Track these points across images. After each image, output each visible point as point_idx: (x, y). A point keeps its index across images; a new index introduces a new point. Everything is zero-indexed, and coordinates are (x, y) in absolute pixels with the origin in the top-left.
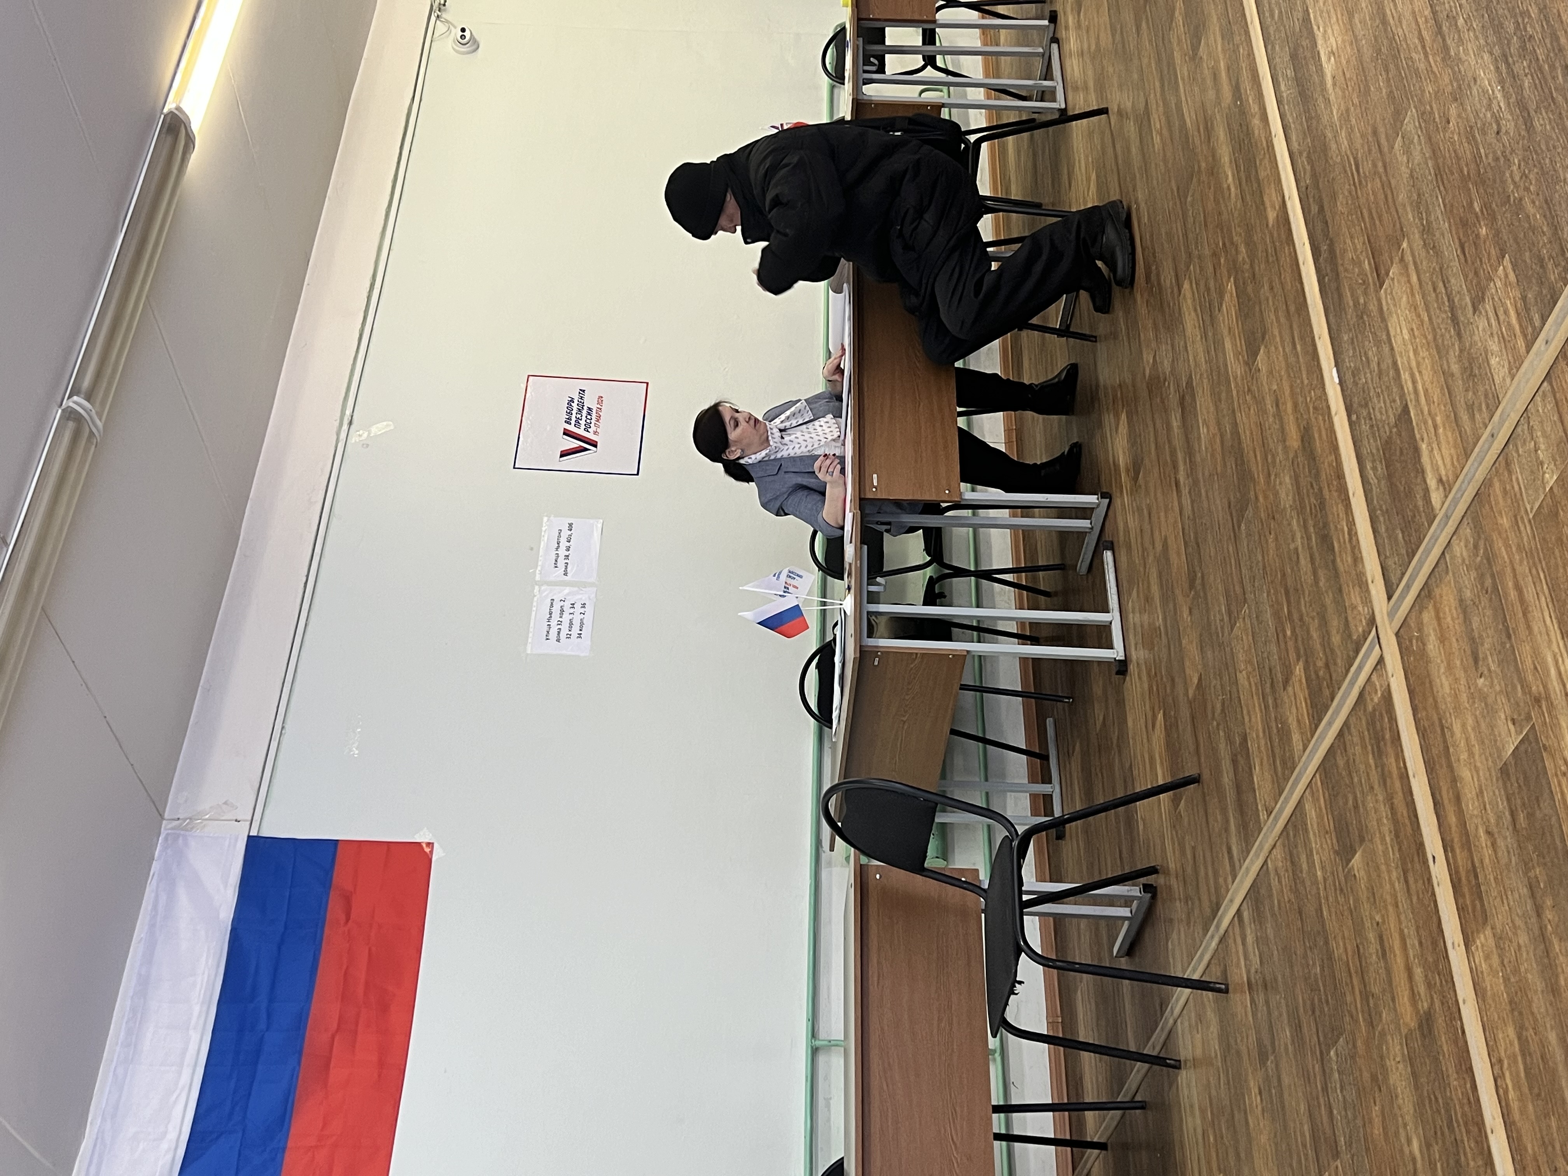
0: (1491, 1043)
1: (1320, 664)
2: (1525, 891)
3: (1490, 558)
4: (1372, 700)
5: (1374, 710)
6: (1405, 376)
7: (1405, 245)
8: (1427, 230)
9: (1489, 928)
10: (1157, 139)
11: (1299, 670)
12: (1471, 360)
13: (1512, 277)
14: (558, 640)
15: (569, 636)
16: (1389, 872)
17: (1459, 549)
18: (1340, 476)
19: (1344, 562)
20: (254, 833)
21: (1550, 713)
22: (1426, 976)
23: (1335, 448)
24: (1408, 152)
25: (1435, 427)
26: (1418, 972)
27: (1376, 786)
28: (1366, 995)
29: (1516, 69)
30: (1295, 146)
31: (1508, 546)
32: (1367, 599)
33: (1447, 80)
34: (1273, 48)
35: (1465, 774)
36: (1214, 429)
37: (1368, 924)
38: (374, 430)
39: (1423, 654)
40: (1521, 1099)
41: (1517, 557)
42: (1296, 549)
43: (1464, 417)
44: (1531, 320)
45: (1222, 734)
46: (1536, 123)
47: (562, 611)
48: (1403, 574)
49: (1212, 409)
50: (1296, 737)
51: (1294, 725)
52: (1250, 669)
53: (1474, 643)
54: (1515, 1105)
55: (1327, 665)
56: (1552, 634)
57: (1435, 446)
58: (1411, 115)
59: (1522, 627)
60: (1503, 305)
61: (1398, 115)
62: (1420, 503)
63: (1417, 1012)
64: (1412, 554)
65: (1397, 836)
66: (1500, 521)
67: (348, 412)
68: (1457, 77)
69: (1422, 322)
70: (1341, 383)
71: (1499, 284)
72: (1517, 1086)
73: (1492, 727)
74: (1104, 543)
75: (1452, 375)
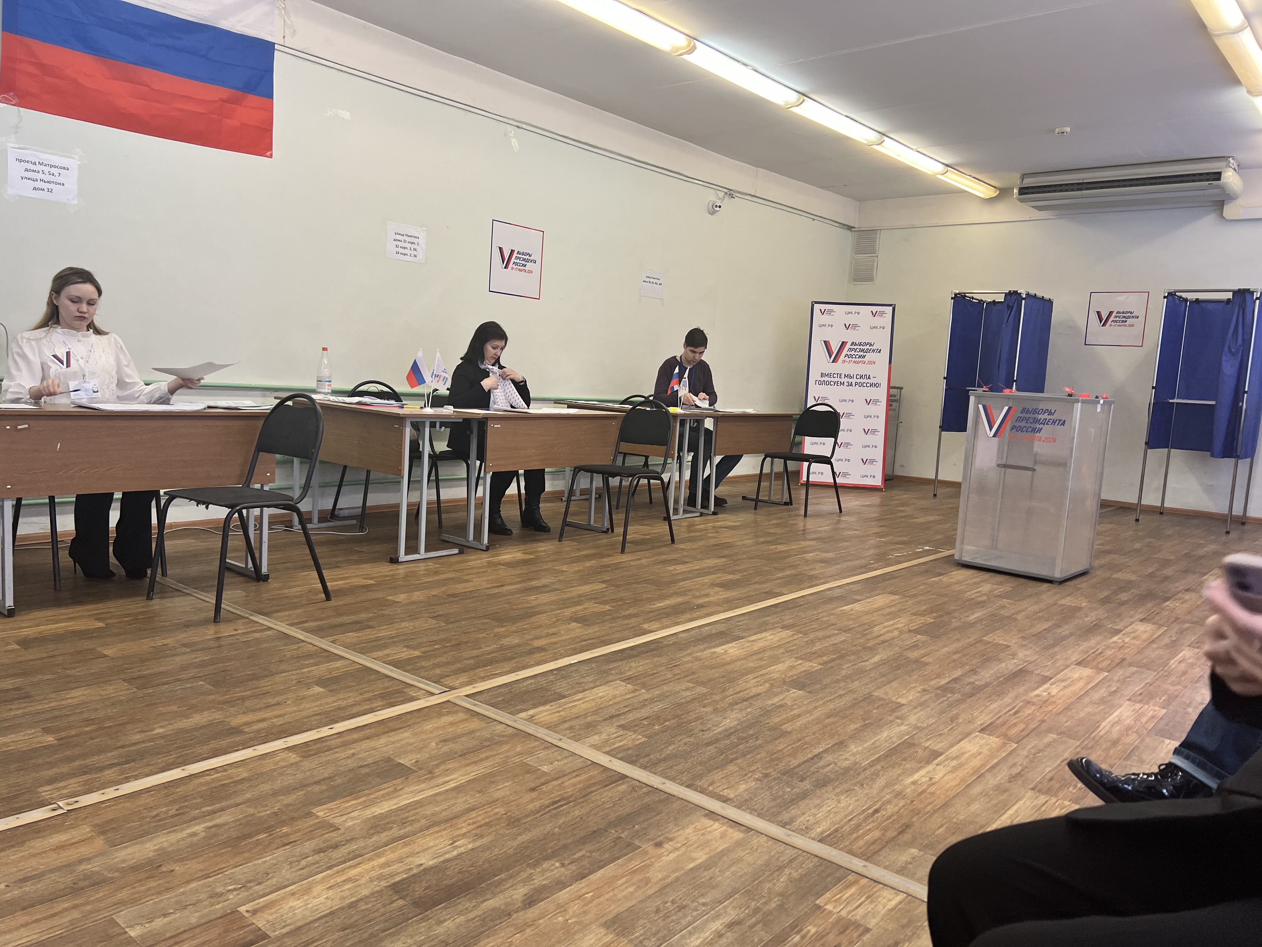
0: (235, 765)
1: (423, 664)
2: (327, 775)
3: (499, 743)
4: (410, 691)
5: (405, 693)
6: (580, 696)
7: (643, 691)
8: (652, 701)
9: (301, 759)
10: (671, 568)
11: (417, 653)
12: (595, 726)
13: (638, 742)
14: (395, 240)
15: (397, 246)
16: (317, 706)
17: (500, 728)
18: (524, 668)
19: (481, 672)
20: (276, 46)
21: (426, 779)
22: (263, 729)
23: (538, 664)
24: (687, 689)
25: (559, 712)
26: (264, 725)
27: (363, 697)
28: (243, 699)
29: (732, 737)
30: (680, 636)
31: (506, 751)
32: (463, 685)
33: (723, 705)
34: (723, 623)
35: (383, 740)
36: (534, 603)
37: (285, 697)
38: (514, 141)
39: (440, 715)
40: (207, 783)
41: (502, 756)
42: (481, 648)
43: (567, 725)
44: (619, 753)
45: (371, 615)
46: (710, 748)
47: (412, 243)
48: (481, 702)
49: (545, 601)
50: (380, 654)
51: (387, 652)
52: (411, 628)
53: (454, 739)
54: (202, 780)
55: (423, 667)
56: (467, 777)
57: (549, 712)
58: (703, 690)
59: (468, 762)
60: (624, 739)
61: (703, 684)
62: (519, 707)
63: (241, 726)
64: (492, 705)
65: (339, 709)
66: (519, 746)
67: (524, 126)
68: (724, 710)
69: (608, 702)
70: (571, 664)
71: (633, 736)
72: (213, 780)
73: (411, 751)
74: (463, 549)
75: (586, 718)
